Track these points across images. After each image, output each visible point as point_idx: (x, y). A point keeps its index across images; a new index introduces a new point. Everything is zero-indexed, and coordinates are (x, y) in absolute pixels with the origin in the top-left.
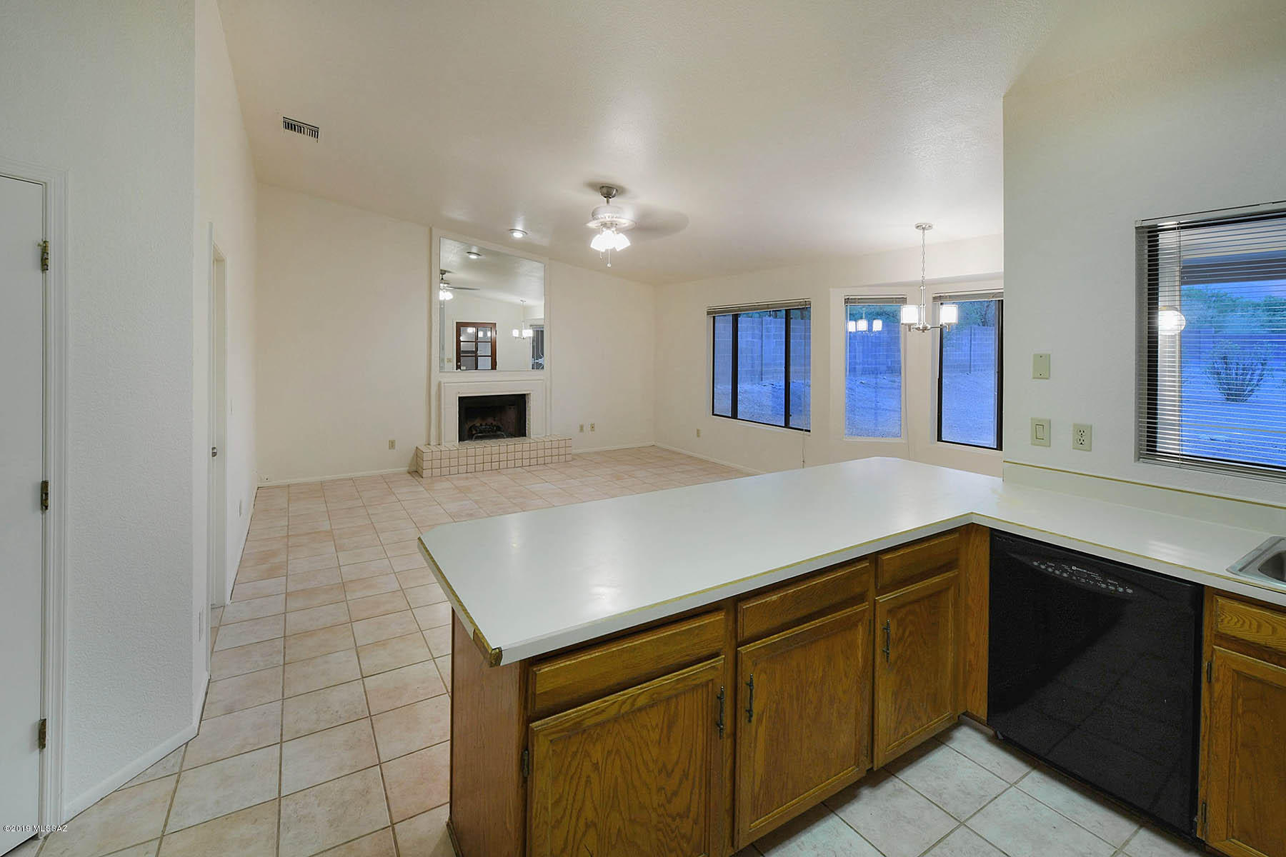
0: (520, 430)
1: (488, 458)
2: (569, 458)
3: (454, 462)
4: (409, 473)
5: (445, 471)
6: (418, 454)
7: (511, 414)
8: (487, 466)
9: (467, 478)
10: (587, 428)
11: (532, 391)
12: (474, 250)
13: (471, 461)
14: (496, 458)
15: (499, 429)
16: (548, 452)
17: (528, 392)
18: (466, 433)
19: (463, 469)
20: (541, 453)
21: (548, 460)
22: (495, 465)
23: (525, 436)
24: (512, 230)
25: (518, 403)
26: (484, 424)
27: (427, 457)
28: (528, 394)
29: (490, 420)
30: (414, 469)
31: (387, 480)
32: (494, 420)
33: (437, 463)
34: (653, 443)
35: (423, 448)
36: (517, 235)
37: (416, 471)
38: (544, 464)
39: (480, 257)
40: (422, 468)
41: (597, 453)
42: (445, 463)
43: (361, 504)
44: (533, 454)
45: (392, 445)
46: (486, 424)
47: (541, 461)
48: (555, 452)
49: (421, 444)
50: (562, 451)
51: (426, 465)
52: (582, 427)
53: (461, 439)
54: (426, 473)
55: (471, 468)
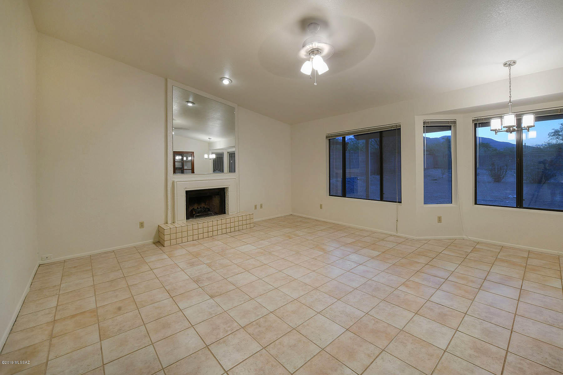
0: (222, 210)
1: (205, 230)
2: (252, 225)
3: (185, 234)
4: (154, 243)
5: (179, 241)
6: (160, 231)
7: (216, 201)
8: (206, 235)
9: (194, 245)
10: (258, 207)
11: (230, 185)
12: (191, 100)
13: (196, 232)
14: (210, 229)
15: (209, 210)
16: (241, 223)
17: (228, 186)
18: (190, 215)
19: (190, 238)
20: (237, 224)
21: (241, 227)
22: (210, 234)
23: (225, 214)
24: (222, 78)
25: (221, 193)
26: (199, 208)
27: (166, 232)
28: (227, 188)
29: (203, 205)
30: (157, 240)
31: (139, 251)
32: (205, 205)
33: (173, 236)
34: (291, 213)
35: (163, 226)
36: (226, 82)
37: (159, 242)
38: (239, 230)
39: (194, 105)
40: (164, 240)
41: (265, 221)
42: (179, 235)
43: (122, 276)
44: (232, 225)
45: (142, 225)
46: (201, 208)
47: (237, 229)
48: (244, 222)
49: (161, 223)
50: (248, 222)
51: (167, 237)
52: (256, 206)
53: (188, 218)
54: (167, 243)
55: (196, 237)
